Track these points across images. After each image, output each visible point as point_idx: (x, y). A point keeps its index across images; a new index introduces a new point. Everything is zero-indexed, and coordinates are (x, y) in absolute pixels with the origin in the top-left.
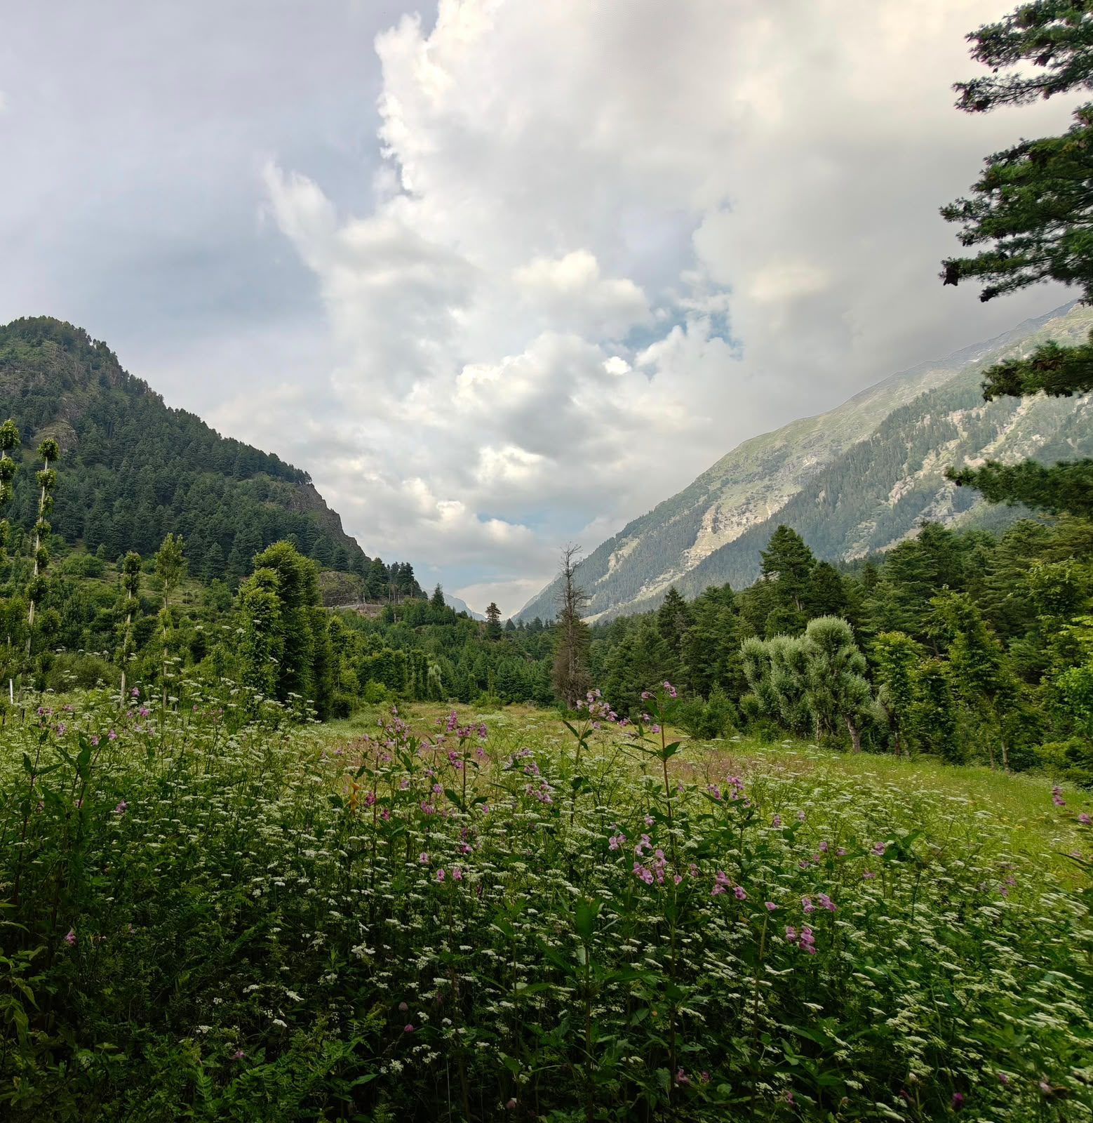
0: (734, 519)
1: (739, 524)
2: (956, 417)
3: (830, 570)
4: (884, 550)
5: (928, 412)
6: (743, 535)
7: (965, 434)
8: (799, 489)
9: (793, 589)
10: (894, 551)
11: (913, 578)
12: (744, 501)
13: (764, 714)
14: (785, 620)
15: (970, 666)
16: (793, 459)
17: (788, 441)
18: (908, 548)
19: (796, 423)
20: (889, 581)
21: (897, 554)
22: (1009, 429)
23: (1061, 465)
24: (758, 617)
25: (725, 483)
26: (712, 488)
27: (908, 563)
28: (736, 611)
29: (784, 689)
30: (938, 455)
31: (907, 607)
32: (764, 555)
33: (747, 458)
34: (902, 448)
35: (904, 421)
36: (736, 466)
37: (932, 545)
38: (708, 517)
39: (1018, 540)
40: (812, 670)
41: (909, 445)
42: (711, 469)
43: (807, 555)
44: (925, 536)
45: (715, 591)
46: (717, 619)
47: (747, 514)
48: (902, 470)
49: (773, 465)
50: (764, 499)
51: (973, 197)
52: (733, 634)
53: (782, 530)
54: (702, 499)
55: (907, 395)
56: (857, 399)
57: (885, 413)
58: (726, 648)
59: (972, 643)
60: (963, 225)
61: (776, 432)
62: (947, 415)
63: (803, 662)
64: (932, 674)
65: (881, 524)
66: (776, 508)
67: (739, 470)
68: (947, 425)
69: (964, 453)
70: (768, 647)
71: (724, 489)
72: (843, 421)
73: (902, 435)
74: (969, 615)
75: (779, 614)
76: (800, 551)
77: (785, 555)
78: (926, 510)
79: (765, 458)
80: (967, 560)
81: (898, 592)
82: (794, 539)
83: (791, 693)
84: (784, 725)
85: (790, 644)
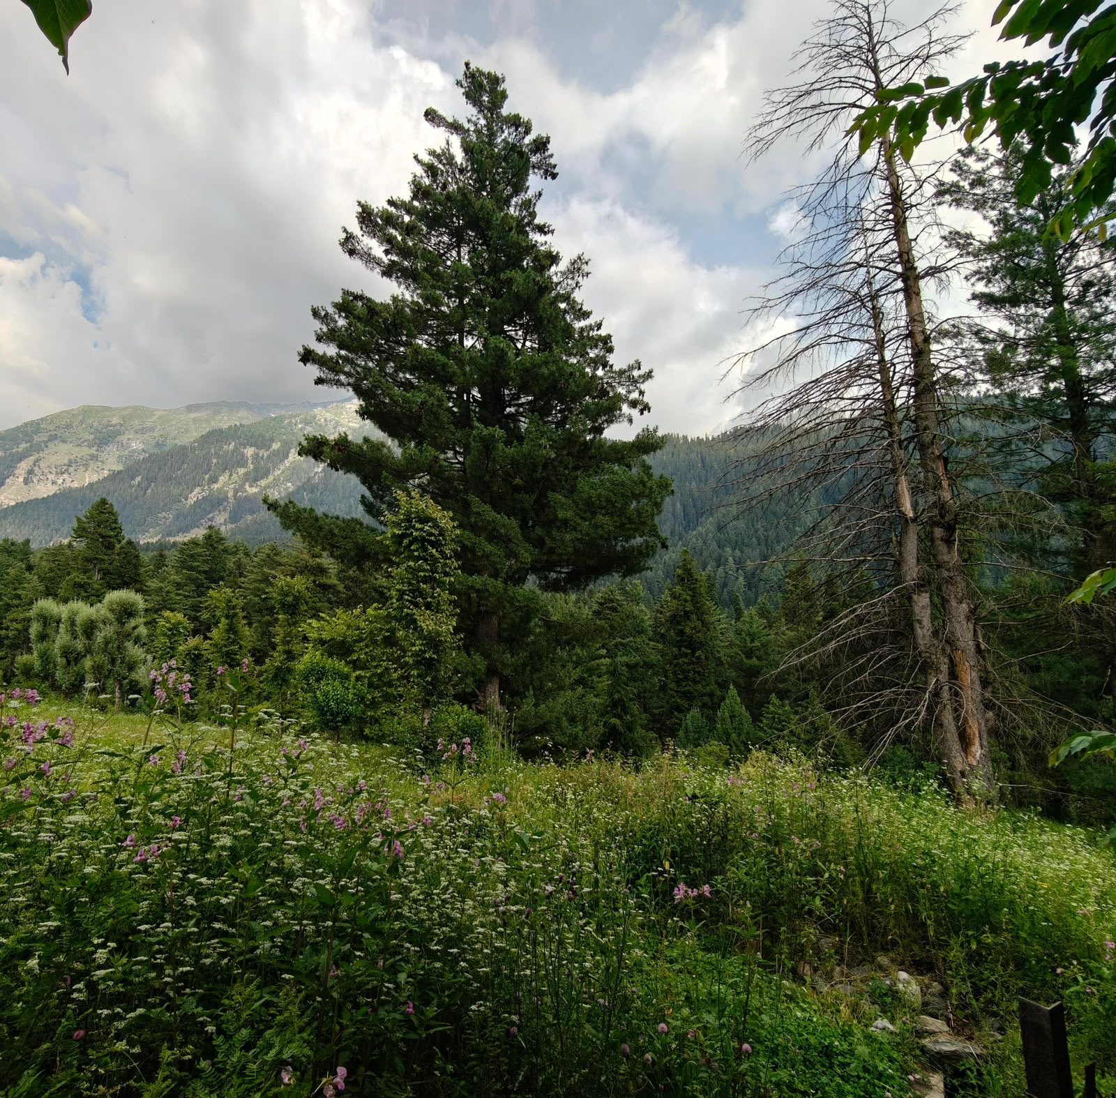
0: (51, 477)
1: (54, 483)
2: (249, 451)
3: (134, 548)
4: (172, 540)
5: (234, 440)
6: (55, 494)
7: (252, 466)
8: (121, 468)
9: (97, 559)
10: (185, 544)
11: (191, 568)
12: (66, 461)
13: (37, 676)
14: (81, 586)
15: (225, 646)
16: (124, 438)
17: (125, 421)
18: (194, 543)
19: (136, 408)
20: (173, 567)
21: (185, 547)
22: (277, 472)
23: (325, 515)
24: (52, 579)
25: (53, 438)
26: (37, 439)
27: (191, 556)
28: (30, 568)
29: (66, 652)
30: (231, 475)
31: (181, 592)
32: (79, 520)
33: (82, 422)
34: (209, 464)
35: (217, 441)
36: (69, 426)
37: (212, 546)
38: (23, 467)
39: (268, 556)
40: (100, 637)
41: (215, 461)
42: (42, 419)
43: (118, 531)
44: (208, 538)
45: (13, 544)
46: (7, 574)
47: (65, 476)
48: (204, 479)
49: (105, 437)
50: (86, 466)
51: (331, 310)
52: (19, 592)
53: (104, 502)
54: (23, 445)
55: (225, 421)
56: (190, 408)
57: (205, 429)
58: (8, 605)
59: (232, 629)
60: (320, 326)
61: (116, 409)
62: (245, 448)
63: (92, 629)
64: (195, 650)
65: (177, 518)
66: (95, 478)
67: (71, 430)
68: (243, 455)
69: (247, 480)
70: (62, 610)
71: (49, 444)
72: (174, 422)
73: (213, 451)
74: (234, 607)
75: (77, 579)
76: (113, 525)
77: (99, 526)
78: (211, 515)
79: (100, 428)
80: (231, 563)
81: (177, 578)
82: (111, 513)
83: (71, 657)
84: (55, 687)
85: (83, 610)
